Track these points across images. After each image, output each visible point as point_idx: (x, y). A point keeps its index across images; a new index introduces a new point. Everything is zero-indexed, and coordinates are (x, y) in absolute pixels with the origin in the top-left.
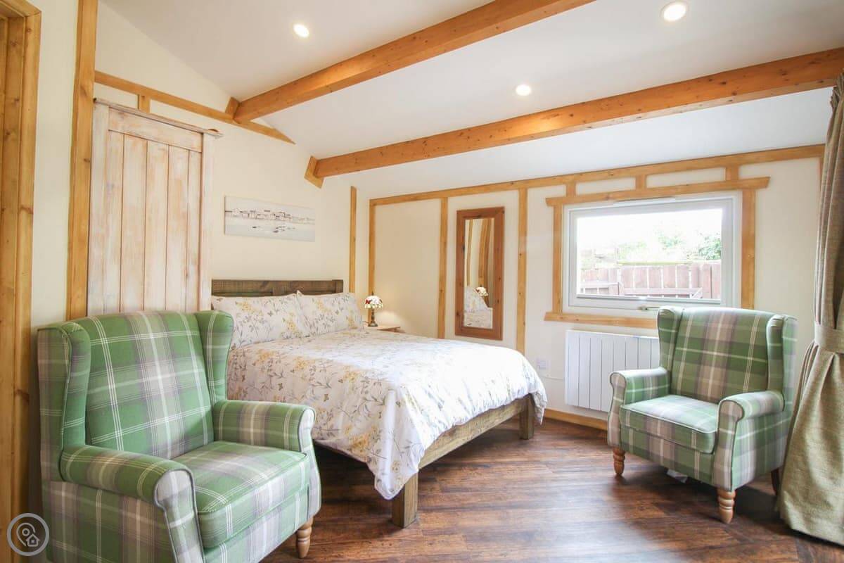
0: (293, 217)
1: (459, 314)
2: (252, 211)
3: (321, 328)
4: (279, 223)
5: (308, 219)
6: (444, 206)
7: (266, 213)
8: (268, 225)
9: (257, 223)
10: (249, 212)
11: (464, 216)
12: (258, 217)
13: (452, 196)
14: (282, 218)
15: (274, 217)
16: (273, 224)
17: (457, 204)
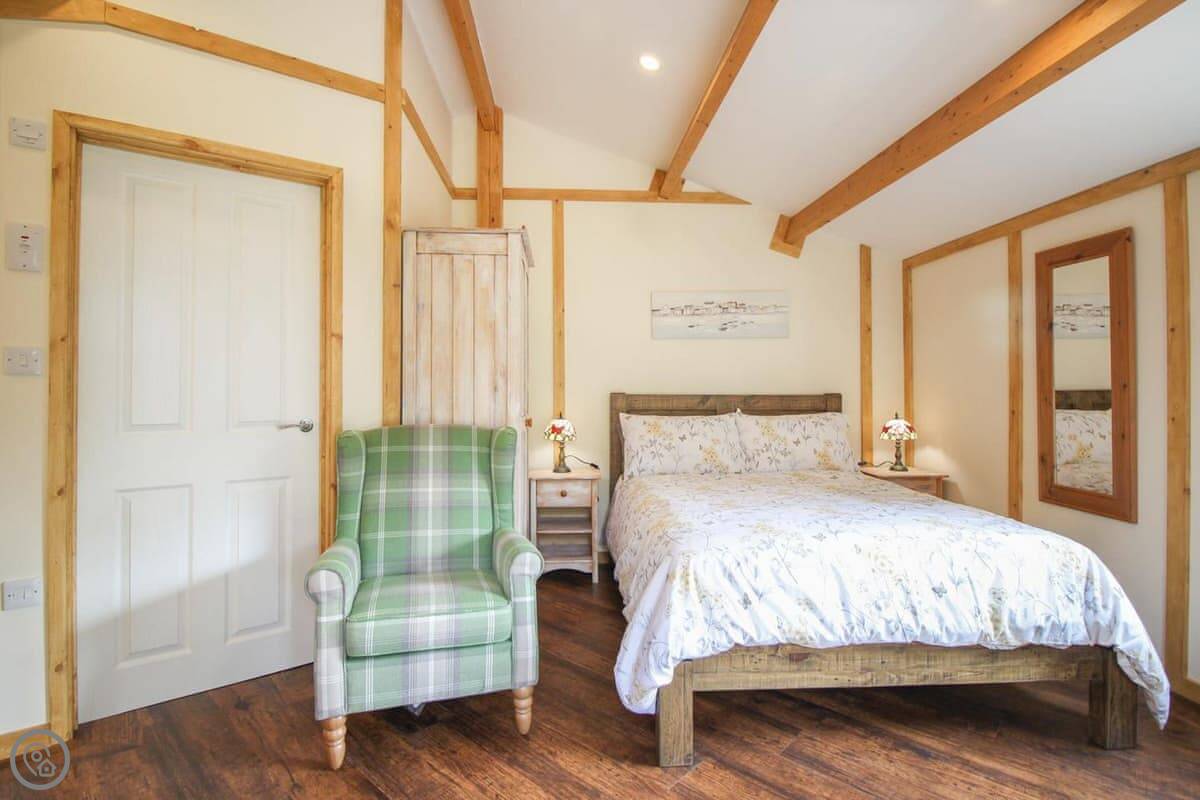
0: (750, 307)
1: (1046, 460)
2: (686, 307)
3: (764, 464)
4: (728, 318)
5: (775, 306)
6: (1014, 251)
7: (708, 306)
8: (710, 322)
9: (695, 320)
10: (683, 307)
11: (1049, 261)
12: (697, 312)
13: (1026, 227)
14: (734, 310)
15: (720, 310)
16: (720, 319)
17: (1038, 239)
